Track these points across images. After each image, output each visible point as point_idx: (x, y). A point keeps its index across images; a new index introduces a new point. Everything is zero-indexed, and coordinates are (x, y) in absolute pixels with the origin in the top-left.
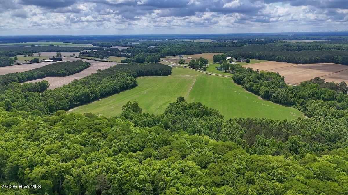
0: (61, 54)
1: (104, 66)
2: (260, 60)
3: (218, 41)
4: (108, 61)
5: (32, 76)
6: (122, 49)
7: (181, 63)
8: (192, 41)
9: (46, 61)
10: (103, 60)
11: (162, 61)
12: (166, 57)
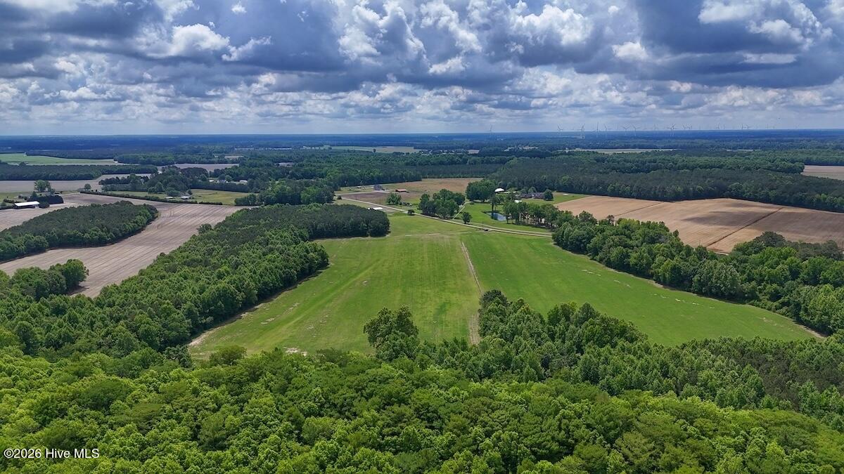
0: (48, 186)
1: (194, 216)
2: (572, 195)
3: (435, 150)
4: (196, 203)
5: (12, 249)
6: (213, 171)
7: (391, 203)
8: (371, 149)
9: (18, 205)
10: (177, 199)
11: (340, 198)
12: (341, 188)
